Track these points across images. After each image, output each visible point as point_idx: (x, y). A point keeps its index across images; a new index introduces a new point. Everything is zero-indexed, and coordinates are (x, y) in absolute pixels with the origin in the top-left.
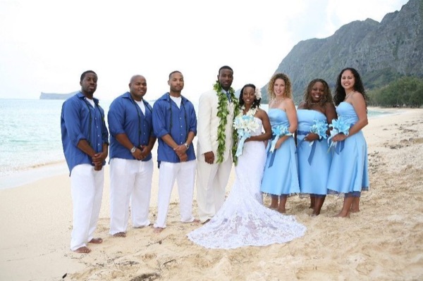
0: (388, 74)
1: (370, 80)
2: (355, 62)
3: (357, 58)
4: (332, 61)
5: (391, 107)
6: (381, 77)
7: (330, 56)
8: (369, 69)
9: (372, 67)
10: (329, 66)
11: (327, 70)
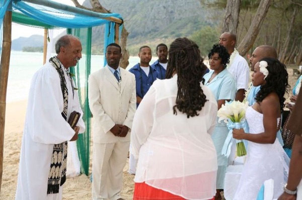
0: (195, 23)
1: (177, 29)
2: (162, 9)
3: (164, 4)
6: (189, 25)
8: (177, 16)
9: (179, 14)
10: (135, 12)
11: (133, 15)
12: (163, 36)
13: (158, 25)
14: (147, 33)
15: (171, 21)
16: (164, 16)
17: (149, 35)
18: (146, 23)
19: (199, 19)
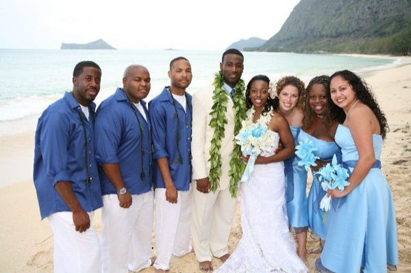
0: (400, 21)
1: (381, 28)
2: (367, 10)
3: (369, 5)
4: (343, 9)
5: (401, 55)
6: (393, 24)
7: (341, 3)
8: (381, 16)
9: (384, 14)
10: (341, 14)
11: (338, 17)
12: (366, 35)
13: (361, 25)
14: (351, 33)
15: (375, 20)
16: (369, 16)
17: (352, 35)
18: (350, 24)
19: (404, 18)
